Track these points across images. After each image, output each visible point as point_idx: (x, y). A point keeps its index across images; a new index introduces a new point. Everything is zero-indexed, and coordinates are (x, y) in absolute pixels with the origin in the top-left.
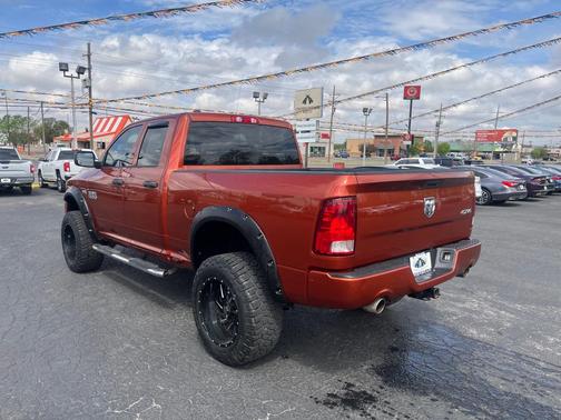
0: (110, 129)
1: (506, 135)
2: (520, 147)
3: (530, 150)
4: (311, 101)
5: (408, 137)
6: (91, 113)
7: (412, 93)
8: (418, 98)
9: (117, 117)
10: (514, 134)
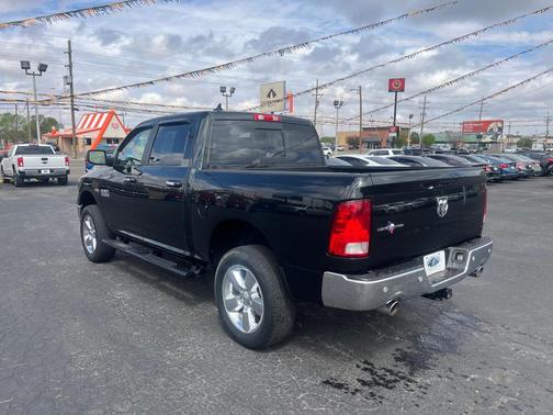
0: (96, 125)
1: (492, 125)
2: (505, 137)
3: (516, 140)
4: (274, 95)
5: (393, 130)
6: (73, 109)
7: (397, 85)
8: (403, 90)
9: (103, 114)
10: (500, 125)
